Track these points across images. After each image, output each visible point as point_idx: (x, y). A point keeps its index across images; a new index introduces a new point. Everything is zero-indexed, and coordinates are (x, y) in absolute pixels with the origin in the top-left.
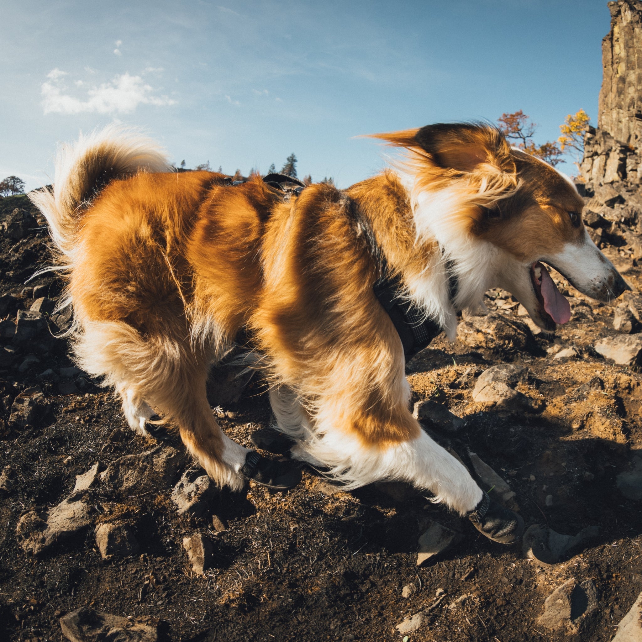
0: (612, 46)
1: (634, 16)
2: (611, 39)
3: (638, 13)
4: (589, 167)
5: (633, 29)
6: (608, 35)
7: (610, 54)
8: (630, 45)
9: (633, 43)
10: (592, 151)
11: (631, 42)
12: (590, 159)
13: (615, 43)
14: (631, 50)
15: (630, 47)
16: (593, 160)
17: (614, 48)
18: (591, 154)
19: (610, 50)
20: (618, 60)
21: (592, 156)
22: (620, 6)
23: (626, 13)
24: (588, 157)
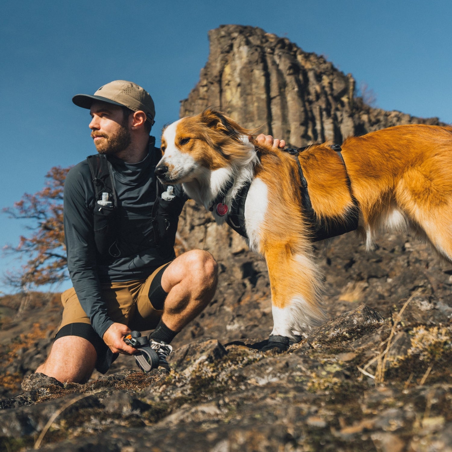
0: (221, 91)
1: (252, 54)
2: (220, 82)
3: (256, 50)
4: (201, 235)
5: (252, 71)
6: (216, 77)
7: (218, 101)
8: (249, 91)
9: (251, 89)
10: (204, 218)
11: (248, 87)
12: (202, 226)
13: (225, 88)
14: (249, 97)
15: (248, 94)
16: (206, 228)
17: (223, 93)
18: (203, 220)
19: (218, 95)
20: (229, 109)
21: (204, 224)
22: (234, 39)
23: (241, 48)
24: (199, 225)
